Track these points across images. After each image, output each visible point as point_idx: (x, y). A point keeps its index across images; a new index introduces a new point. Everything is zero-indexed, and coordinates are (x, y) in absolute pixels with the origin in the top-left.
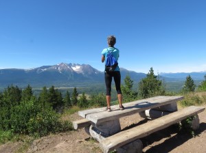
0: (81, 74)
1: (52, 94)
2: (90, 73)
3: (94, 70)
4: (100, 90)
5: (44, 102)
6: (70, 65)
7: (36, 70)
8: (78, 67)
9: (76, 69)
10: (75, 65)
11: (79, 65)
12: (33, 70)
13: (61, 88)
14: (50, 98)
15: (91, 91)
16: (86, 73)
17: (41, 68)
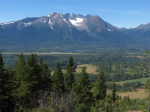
0: (84, 31)
1: (32, 68)
2: (99, 30)
3: (106, 25)
4: (115, 60)
5: (20, 80)
6: (67, 16)
7: (16, 24)
8: (80, 20)
9: (77, 22)
10: (74, 17)
11: (81, 16)
12: (11, 24)
13: (52, 53)
14: (28, 75)
15: (100, 59)
16: (93, 29)
17: (24, 21)
